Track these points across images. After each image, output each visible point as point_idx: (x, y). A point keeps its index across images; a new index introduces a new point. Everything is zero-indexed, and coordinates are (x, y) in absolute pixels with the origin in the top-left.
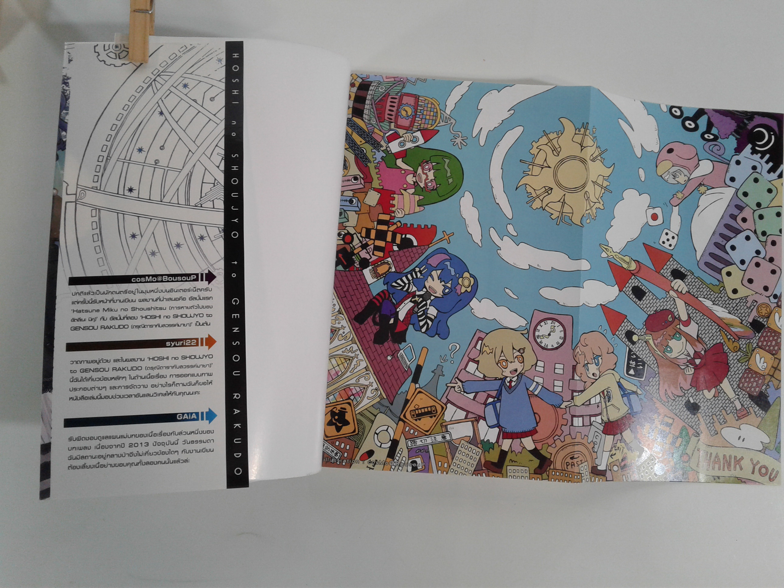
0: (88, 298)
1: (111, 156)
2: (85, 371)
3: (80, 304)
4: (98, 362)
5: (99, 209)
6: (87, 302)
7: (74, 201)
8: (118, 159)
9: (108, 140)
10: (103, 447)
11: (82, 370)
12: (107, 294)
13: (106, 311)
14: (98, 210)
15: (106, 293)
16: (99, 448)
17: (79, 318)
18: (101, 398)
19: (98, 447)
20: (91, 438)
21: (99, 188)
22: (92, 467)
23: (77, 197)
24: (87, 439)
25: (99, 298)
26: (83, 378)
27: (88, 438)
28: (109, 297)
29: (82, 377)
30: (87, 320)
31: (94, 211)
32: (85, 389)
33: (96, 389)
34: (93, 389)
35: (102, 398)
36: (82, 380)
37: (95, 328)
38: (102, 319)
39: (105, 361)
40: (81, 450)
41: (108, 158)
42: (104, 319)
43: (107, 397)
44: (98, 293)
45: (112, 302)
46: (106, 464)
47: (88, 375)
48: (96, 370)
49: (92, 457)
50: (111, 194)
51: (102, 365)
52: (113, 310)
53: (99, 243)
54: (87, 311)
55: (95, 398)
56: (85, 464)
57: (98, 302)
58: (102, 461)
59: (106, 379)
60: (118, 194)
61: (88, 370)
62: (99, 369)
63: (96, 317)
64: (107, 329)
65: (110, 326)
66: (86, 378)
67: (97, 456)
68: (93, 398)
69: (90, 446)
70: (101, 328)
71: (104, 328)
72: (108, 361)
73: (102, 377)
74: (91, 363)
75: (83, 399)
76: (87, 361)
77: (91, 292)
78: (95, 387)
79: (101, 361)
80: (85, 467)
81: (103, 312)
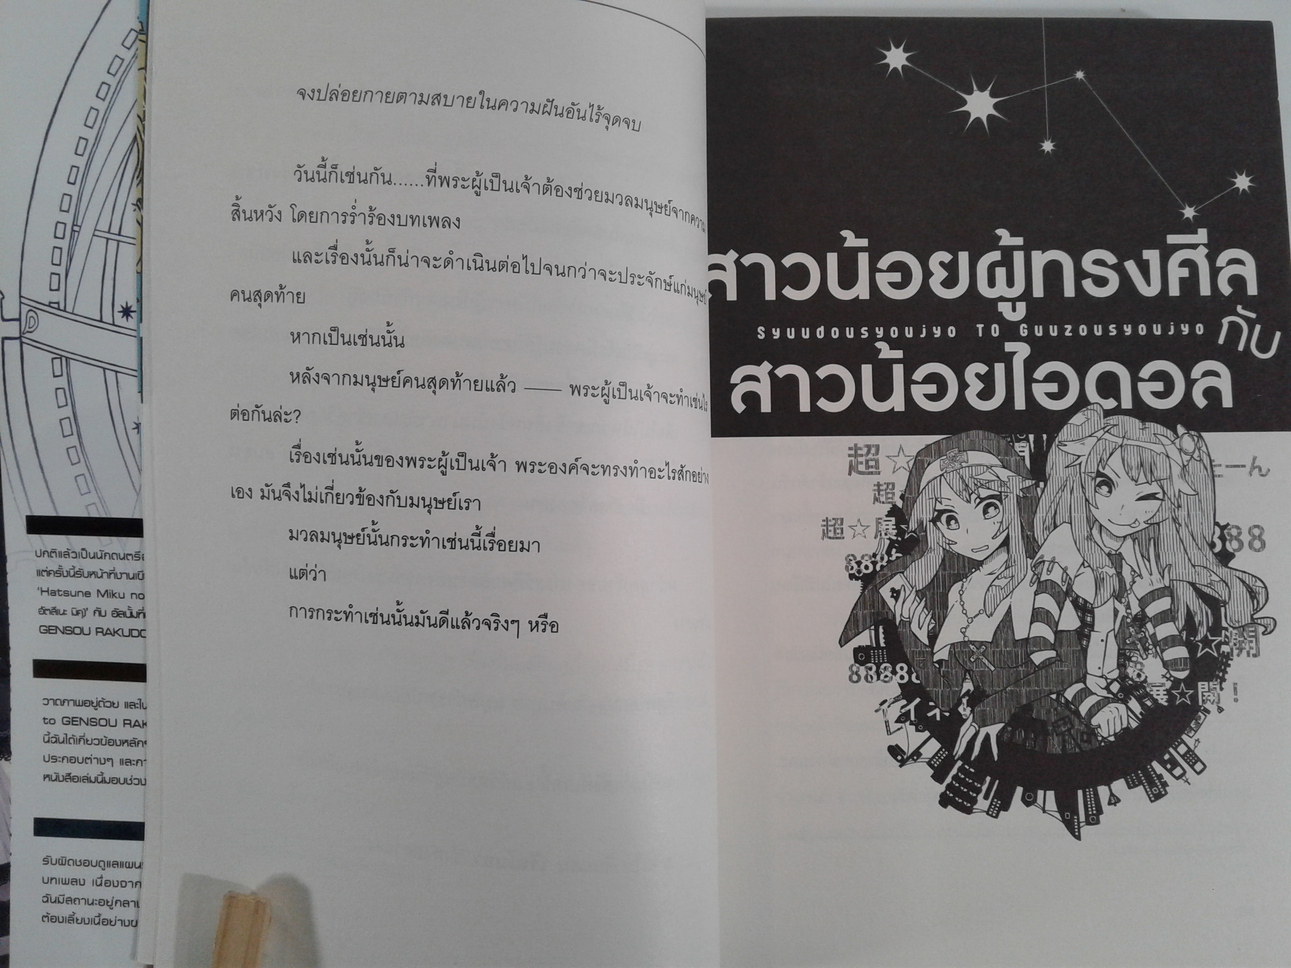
0: (67, 564)
1: (79, 224)
2: (71, 721)
3: (52, 576)
4: (95, 704)
5: (67, 358)
6: (65, 574)
7: (17, 335)
8: (95, 230)
9: (72, 180)
10: (108, 883)
11: (65, 720)
12: (101, 557)
13: (103, 596)
14: (64, 359)
15: (99, 556)
16: (101, 885)
17: (54, 608)
18: (104, 781)
19: (99, 882)
20: (86, 863)
21: (62, 307)
22: (87, 921)
23: (22, 330)
24: (78, 863)
25: (89, 565)
26: (68, 737)
27: (80, 861)
28: (106, 565)
29: (66, 734)
30: (69, 612)
31: (57, 362)
32: (72, 760)
33: (95, 761)
34: (88, 761)
35: (106, 782)
36: (66, 740)
37: (86, 631)
38: (97, 612)
39: (108, 704)
40: (65, 884)
41: (76, 228)
42: (100, 614)
43: (115, 781)
44: (84, 555)
45: (112, 576)
46: (113, 920)
47: (77, 731)
48: (92, 722)
49: (87, 901)
50: (87, 321)
51: (102, 713)
52: (117, 595)
53: (74, 440)
54: (67, 594)
55: (93, 780)
56: (74, 913)
57: (86, 575)
58: (106, 913)
59: (111, 742)
60: (101, 321)
61: (77, 721)
62: (98, 721)
63: (85, 608)
64: (107, 635)
65: (114, 629)
66: (75, 738)
67: (96, 900)
68: (87, 779)
69: (84, 880)
70: (97, 632)
71: (102, 632)
72: (114, 704)
73: (105, 737)
74: (82, 706)
75: (69, 780)
76: (75, 702)
77: (70, 552)
78: (92, 758)
79: (102, 704)
80: (73, 920)
81: (98, 597)
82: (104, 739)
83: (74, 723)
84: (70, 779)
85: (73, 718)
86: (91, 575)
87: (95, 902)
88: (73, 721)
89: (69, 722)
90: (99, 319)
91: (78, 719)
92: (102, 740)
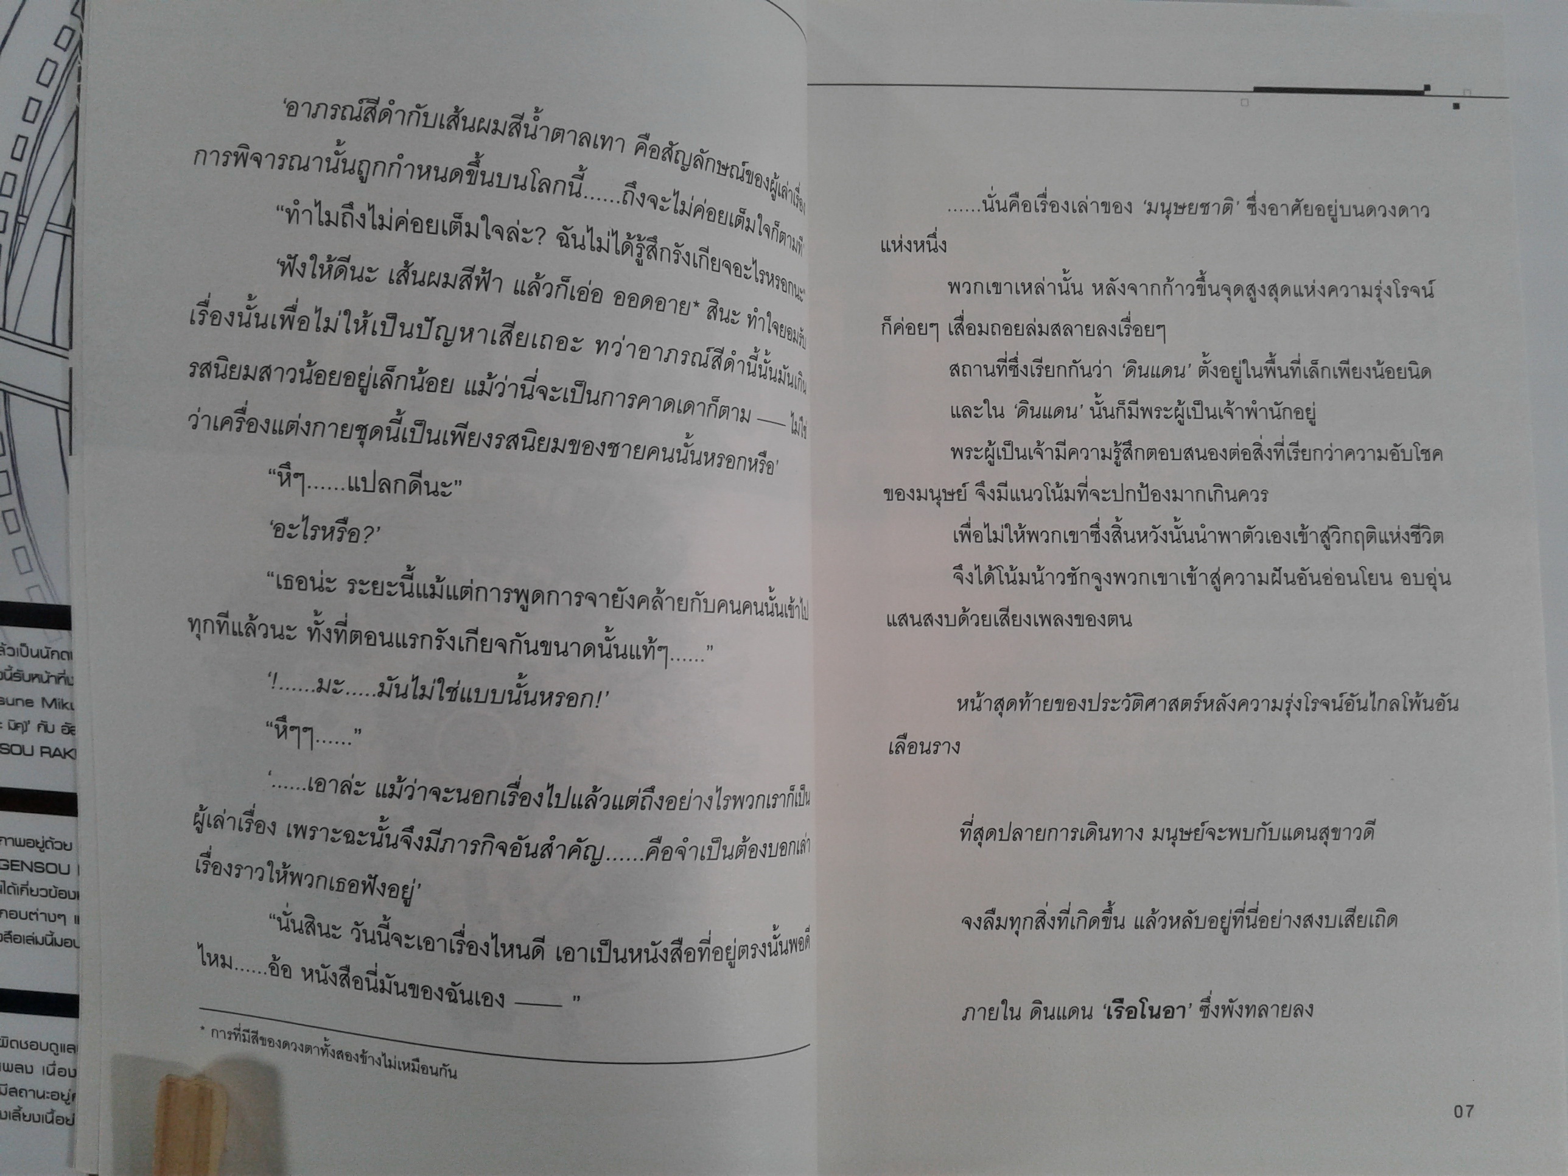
0: (2, 663)
1: (26, 213)
2: (10, 865)
4: (40, 845)
5: (5, 392)
8: (48, 223)
9: (17, 155)
10: (63, 1072)
12: (47, 656)
13: (50, 706)
14: (2, 394)
15: (44, 654)
16: (53, 1073)
18: (54, 943)
19: (51, 1070)
20: (34, 1046)
21: (0, 325)
22: (37, 1118)
24: (24, 1046)
25: (30, 666)
26: (7, 886)
27: (26, 1042)
28: (54, 666)
30: (5, 725)
32: (13, 915)
33: (41, 917)
34: (33, 917)
35: (56, 944)
37: (28, 751)
38: (42, 727)
39: (58, 845)
40: (8, 1070)
41: (22, 220)
42: (46, 730)
43: (68, 943)
44: (25, 653)
45: (62, 680)
47: (18, 878)
48: (38, 867)
49: (36, 1094)
50: (34, 345)
51: (51, 856)
52: (69, 705)
53: (13, 502)
54: (2, 701)
55: (40, 940)
56: (20, 1108)
57: (27, 678)
58: (61, 1109)
59: (62, 894)
60: (53, 345)
61: (18, 865)
62: (45, 867)
63: (27, 720)
64: (55, 757)
65: (64, 749)
66: (15, 886)
67: (48, 1093)
68: (33, 940)
69: (32, 1066)
70: (42, 753)
71: (49, 753)
72: (66, 845)
73: (54, 887)
74: (24, 846)
75: (9, 940)
76: (14, 841)
77: (6, 647)
78: (39, 912)
79: (49, 845)
80: (19, 1116)
81: (43, 707)
82: (54, 889)
83: (14, 867)
84: (11, 938)
85: (12, 861)
86: (34, 679)
87: (46, 1095)
88: (12, 865)
89: (8, 866)
90: (50, 341)
91: (19, 863)
92: (50, 890)
